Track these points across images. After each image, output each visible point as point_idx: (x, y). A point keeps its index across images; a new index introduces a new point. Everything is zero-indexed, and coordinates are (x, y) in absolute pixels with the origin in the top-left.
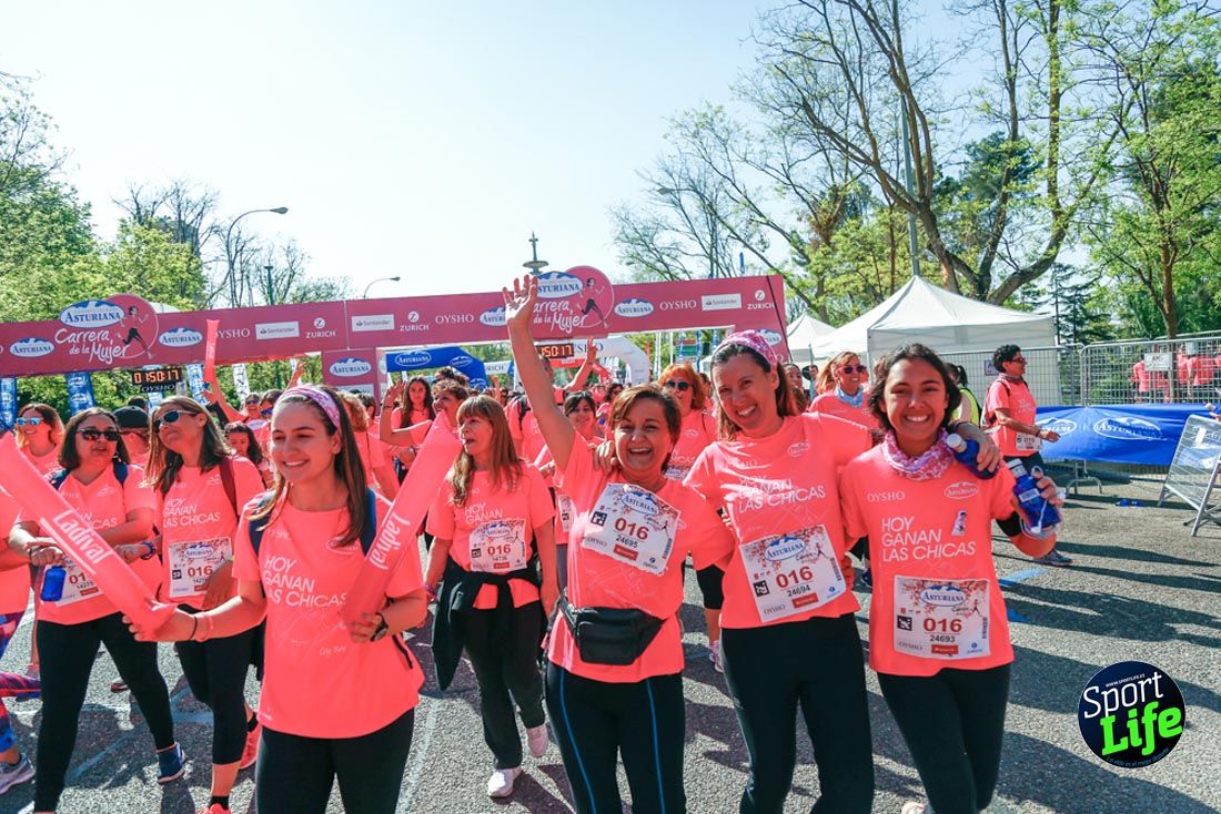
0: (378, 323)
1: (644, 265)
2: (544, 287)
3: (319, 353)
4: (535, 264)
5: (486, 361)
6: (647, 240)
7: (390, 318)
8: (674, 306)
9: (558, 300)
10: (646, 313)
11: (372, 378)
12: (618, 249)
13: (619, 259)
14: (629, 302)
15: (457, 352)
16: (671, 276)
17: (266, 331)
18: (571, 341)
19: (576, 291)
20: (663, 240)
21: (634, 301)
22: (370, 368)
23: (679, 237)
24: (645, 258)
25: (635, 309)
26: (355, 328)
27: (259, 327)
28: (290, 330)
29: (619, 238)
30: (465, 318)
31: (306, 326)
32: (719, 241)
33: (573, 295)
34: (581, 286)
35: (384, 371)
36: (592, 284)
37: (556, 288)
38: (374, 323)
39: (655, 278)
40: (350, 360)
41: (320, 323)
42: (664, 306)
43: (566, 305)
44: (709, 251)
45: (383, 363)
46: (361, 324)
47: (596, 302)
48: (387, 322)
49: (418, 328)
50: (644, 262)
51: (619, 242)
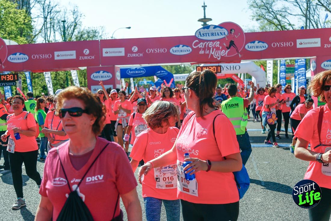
0: (116, 52)
1: (266, 21)
2: (206, 34)
3: (86, 68)
4: (204, 20)
5: (175, 74)
6: (268, 6)
7: (122, 50)
8: (280, 45)
9: (213, 41)
10: (263, 49)
11: (112, 81)
12: (252, 11)
13: (251, 18)
14: (254, 42)
15: (160, 68)
16: (282, 27)
17: (60, 55)
18: (220, 64)
19: (224, 36)
20: (277, 6)
21: (257, 42)
22: (111, 76)
23: (287, 4)
24: (267, 17)
25: (258, 46)
26: (104, 55)
27: (56, 53)
28: (72, 55)
29: (252, 5)
30: (162, 50)
31: (80, 53)
32: (311, 7)
33: (223, 38)
34: (226, 33)
35: (119, 78)
36: (233, 31)
37: (212, 34)
38: (114, 52)
39: (272, 28)
40: (101, 72)
41: (87, 51)
42: (274, 45)
43: (217, 44)
44: (305, 12)
45: (118, 74)
46: (108, 52)
47: (234, 42)
48: (120, 52)
49: (137, 55)
50: (266, 19)
51: (252, 8)
